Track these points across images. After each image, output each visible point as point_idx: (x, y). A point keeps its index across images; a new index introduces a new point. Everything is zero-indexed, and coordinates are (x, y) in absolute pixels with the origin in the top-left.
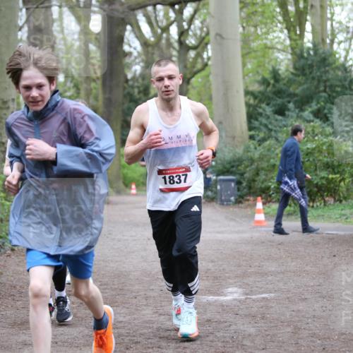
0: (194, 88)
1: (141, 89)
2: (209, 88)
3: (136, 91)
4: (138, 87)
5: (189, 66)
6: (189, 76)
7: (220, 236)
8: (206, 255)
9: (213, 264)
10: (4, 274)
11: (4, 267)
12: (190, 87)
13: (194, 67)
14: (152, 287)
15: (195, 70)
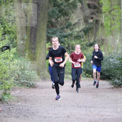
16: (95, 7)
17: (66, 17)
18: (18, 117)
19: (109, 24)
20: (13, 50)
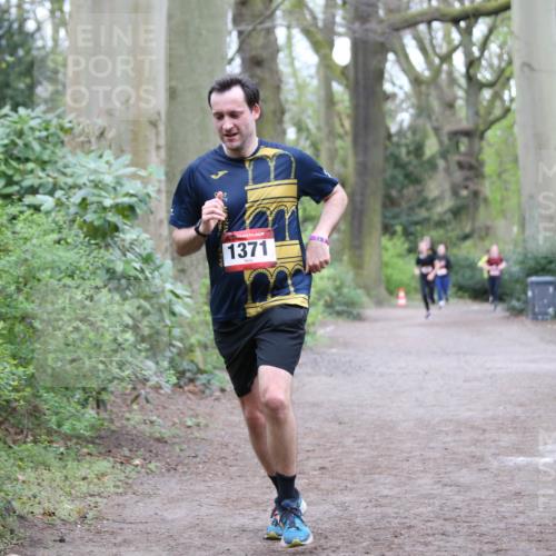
0: (490, 145)
1: (412, 148)
2: (514, 145)
3: (403, 151)
4: (407, 146)
5: (482, 112)
6: (482, 127)
7: (532, 367)
8: (512, 396)
9: (523, 408)
10: (211, 426)
11: (211, 415)
12: (484, 143)
13: (490, 113)
14: (432, 445)
15: (492, 117)
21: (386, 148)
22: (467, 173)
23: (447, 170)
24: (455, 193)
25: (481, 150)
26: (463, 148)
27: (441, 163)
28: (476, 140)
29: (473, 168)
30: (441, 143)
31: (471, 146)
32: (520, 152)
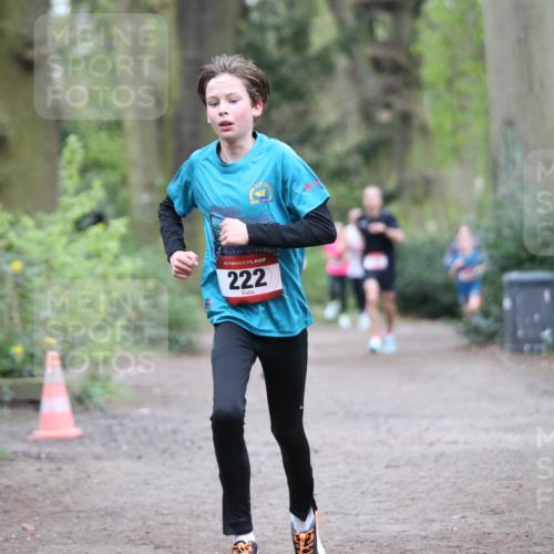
0: (432, 26)
1: (287, 32)
2: (477, 26)
3: (271, 39)
4: (277, 28)
7: (513, 441)
8: (475, 494)
9: (496, 518)
12: (421, 24)
16: (397, 68)
17: (300, 107)
18: (140, 458)
19: (448, 124)
20: (119, 225)
21: (238, 33)
22: (390, 80)
23: (353, 74)
24: (368, 117)
25: (414, 35)
26: (381, 33)
27: (341, 61)
28: (406, 18)
29: (400, 70)
30: (340, 23)
31: (397, 28)
32: (489, 38)
